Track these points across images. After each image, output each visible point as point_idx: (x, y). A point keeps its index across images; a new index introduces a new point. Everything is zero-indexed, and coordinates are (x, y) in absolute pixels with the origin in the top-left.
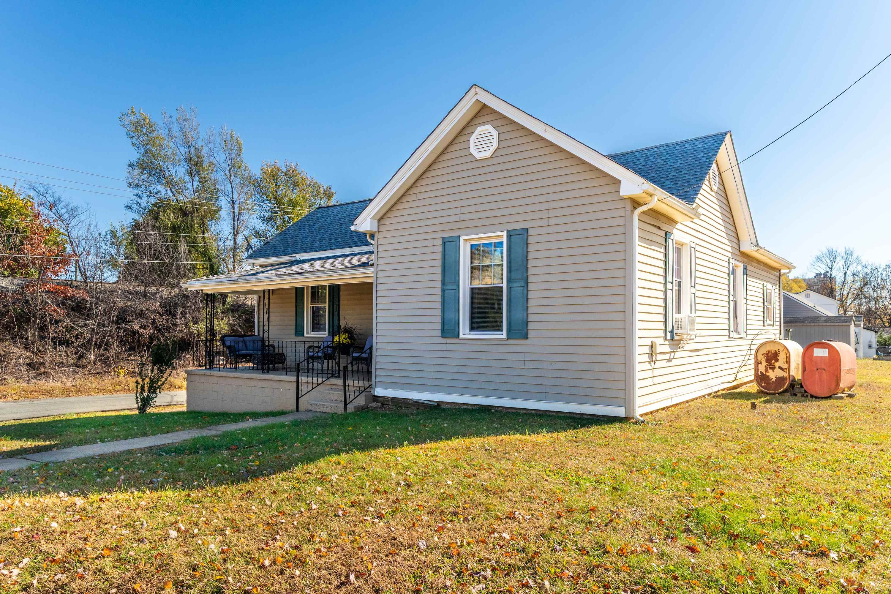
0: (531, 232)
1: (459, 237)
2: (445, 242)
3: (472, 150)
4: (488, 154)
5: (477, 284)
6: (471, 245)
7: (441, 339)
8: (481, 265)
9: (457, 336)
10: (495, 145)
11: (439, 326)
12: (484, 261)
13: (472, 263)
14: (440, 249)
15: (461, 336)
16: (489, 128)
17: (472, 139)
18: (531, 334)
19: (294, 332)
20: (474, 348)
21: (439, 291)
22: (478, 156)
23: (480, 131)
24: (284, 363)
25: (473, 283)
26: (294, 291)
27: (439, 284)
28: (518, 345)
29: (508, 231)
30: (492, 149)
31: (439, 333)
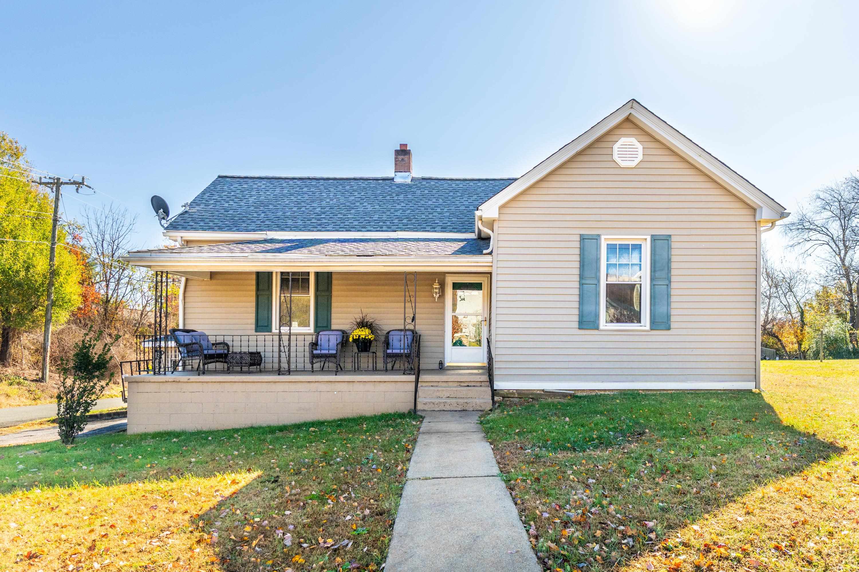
0: (673, 239)
1: (599, 236)
2: (583, 238)
3: (616, 157)
4: (633, 164)
5: (612, 280)
6: (607, 244)
7: (578, 330)
8: (618, 263)
9: (597, 328)
10: (640, 157)
11: (576, 318)
12: (620, 260)
13: (607, 261)
14: (577, 245)
15: (601, 327)
16: (633, 140)
17: (616, 147)
18: (673, 325)
19: (253, 326)
20: (618, 338)
21: (577, 285)
22: (623, 164)
23: (624, 142)
24: (259, 364)
25: (609, 279)
26: (254, 277)
27: (577, 278)
28: (660, 335)
29: (652, 236)
30: (637, 161)
31: (576, 325)
